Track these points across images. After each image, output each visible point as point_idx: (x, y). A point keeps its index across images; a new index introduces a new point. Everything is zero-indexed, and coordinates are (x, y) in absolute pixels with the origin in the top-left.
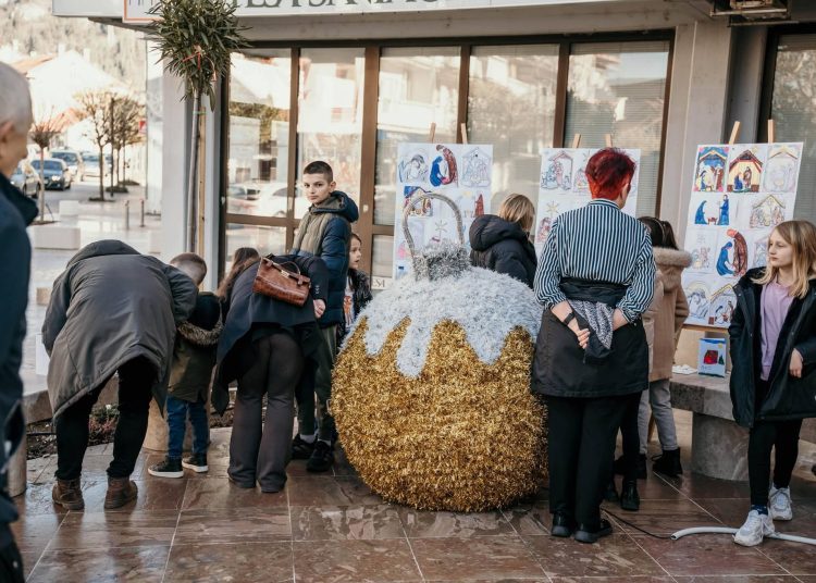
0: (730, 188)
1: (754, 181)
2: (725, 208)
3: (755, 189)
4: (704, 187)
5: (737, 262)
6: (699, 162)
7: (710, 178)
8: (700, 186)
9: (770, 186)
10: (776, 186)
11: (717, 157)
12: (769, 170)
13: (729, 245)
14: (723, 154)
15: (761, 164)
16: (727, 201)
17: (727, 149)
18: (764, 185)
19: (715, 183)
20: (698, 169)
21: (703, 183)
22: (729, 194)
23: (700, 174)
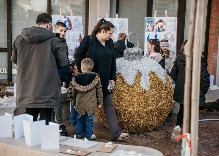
0: (156, 30)
1: (164, 28)
3: (164, 30)
4: (148, 30)
6: (146, 23)
8: (147, 30)
9: (169, 30)
10: (171, 30)
11: (151, 21)
12: (168, 25)
14: (153, 20)
15: (165, 23)
16: (156, 34)
18: (167, 29)
19: (152, 29)
20: (146, 25)
21: (148, 29)
22: (156, 32)
23: (147, 26)
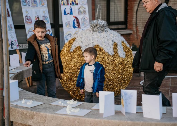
2: (71, 10)
3: (77, 4)
5: (77, 25)
8: (63, 4)
9: (81, 3)
10: (83, 3)
13: (74, 20)
16: (71, 8)
18: (79, 3)
19: (67, 3)
22: (71, 6)
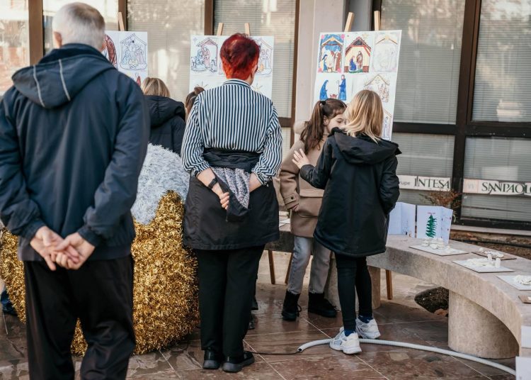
1: (364, 64)
2: (343, 86)
3: (366, 69)
4: (326, 68)
7: (330, 60)
9: (377, 67)
10: (382, 67)
11: (335, 44)
12: (377, 54)
14: (340, 40)
15: (370, 48)
16: (344, 80)
17: (343, 36)
18: (373, 66)
20: (321, 53)
21: (325, 65)
22: (345, 74)
23: (322, 57)
